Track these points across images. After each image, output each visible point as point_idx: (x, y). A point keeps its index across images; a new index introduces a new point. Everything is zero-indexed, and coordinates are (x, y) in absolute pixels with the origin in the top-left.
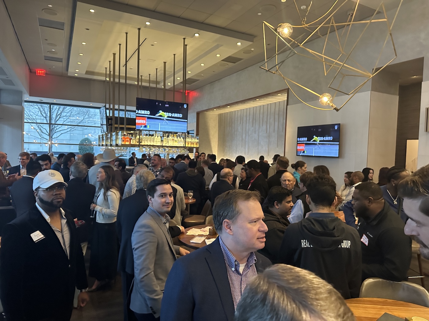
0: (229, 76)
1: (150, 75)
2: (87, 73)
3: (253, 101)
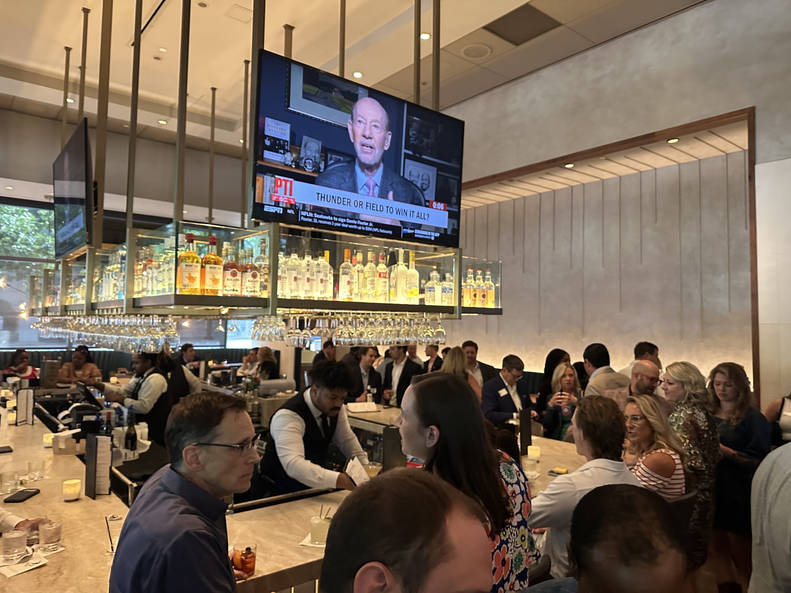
1: (214, 89)
3: (547, 173)
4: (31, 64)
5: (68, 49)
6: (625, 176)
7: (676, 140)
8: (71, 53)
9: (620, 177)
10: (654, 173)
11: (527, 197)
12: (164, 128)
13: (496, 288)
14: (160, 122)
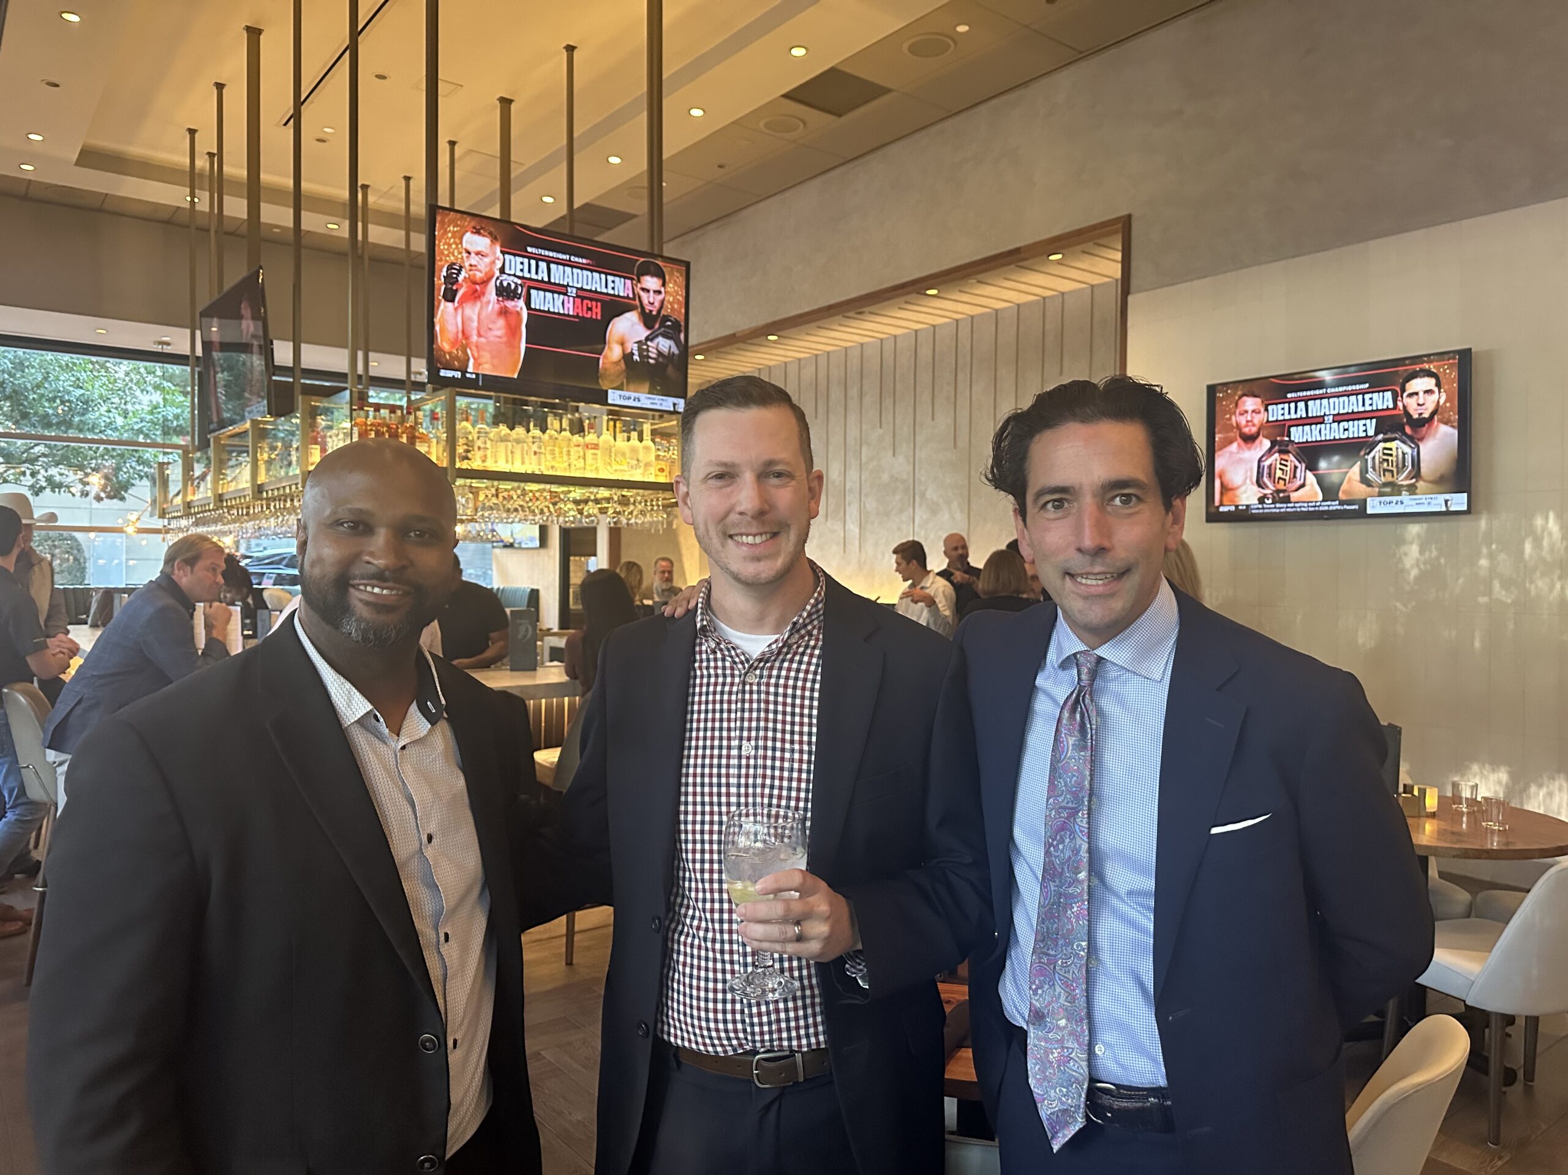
3: (906, 302)
4: (136, 150)
5: (192, 132)
6: (1025, 304)
7: (1059, 256)
8: (196, 135)
9: (1018, 305)
10: (1061, 300)
11: (899, 335)
12: (335, 234)
14: (330, 226)
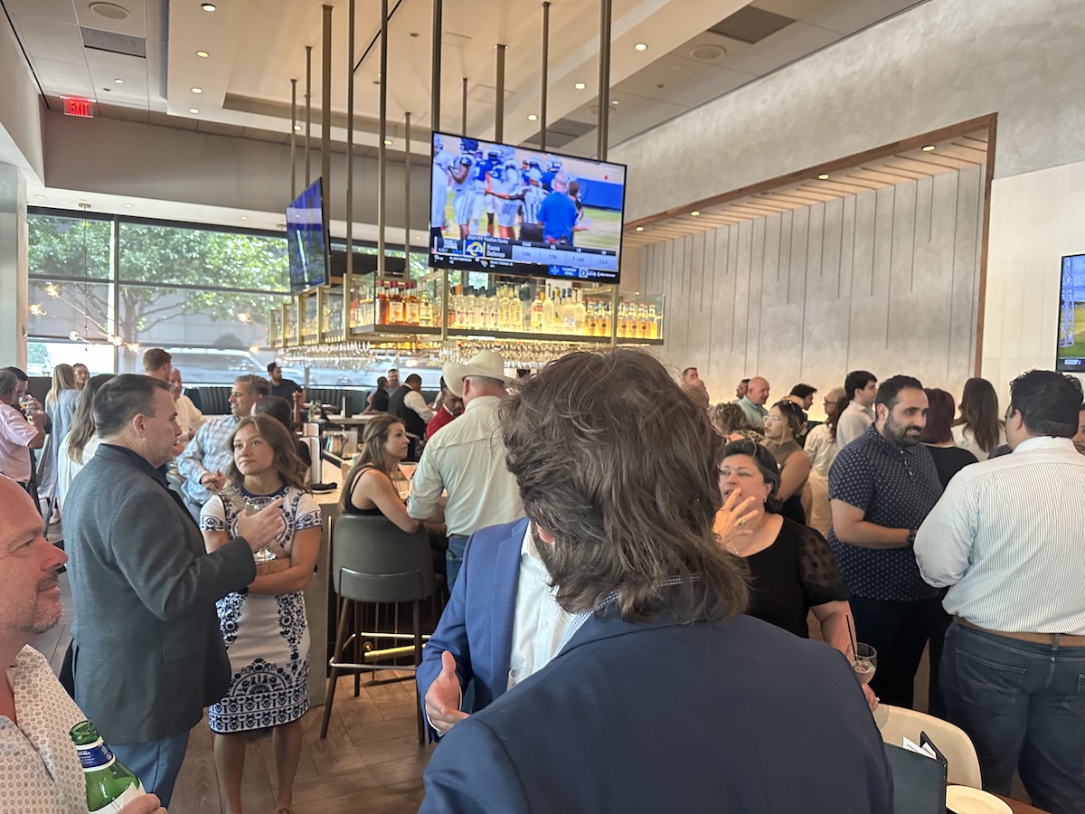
0: (704, 108)
2: (232, 102)
3: (802, 185)
5: (294, 81)
7: (932, 148)
9: (895, 186)
10: (931, 181)
11: (796, 210)
12: (389, 148)
13: (659, 321)
14: (386, 142)
